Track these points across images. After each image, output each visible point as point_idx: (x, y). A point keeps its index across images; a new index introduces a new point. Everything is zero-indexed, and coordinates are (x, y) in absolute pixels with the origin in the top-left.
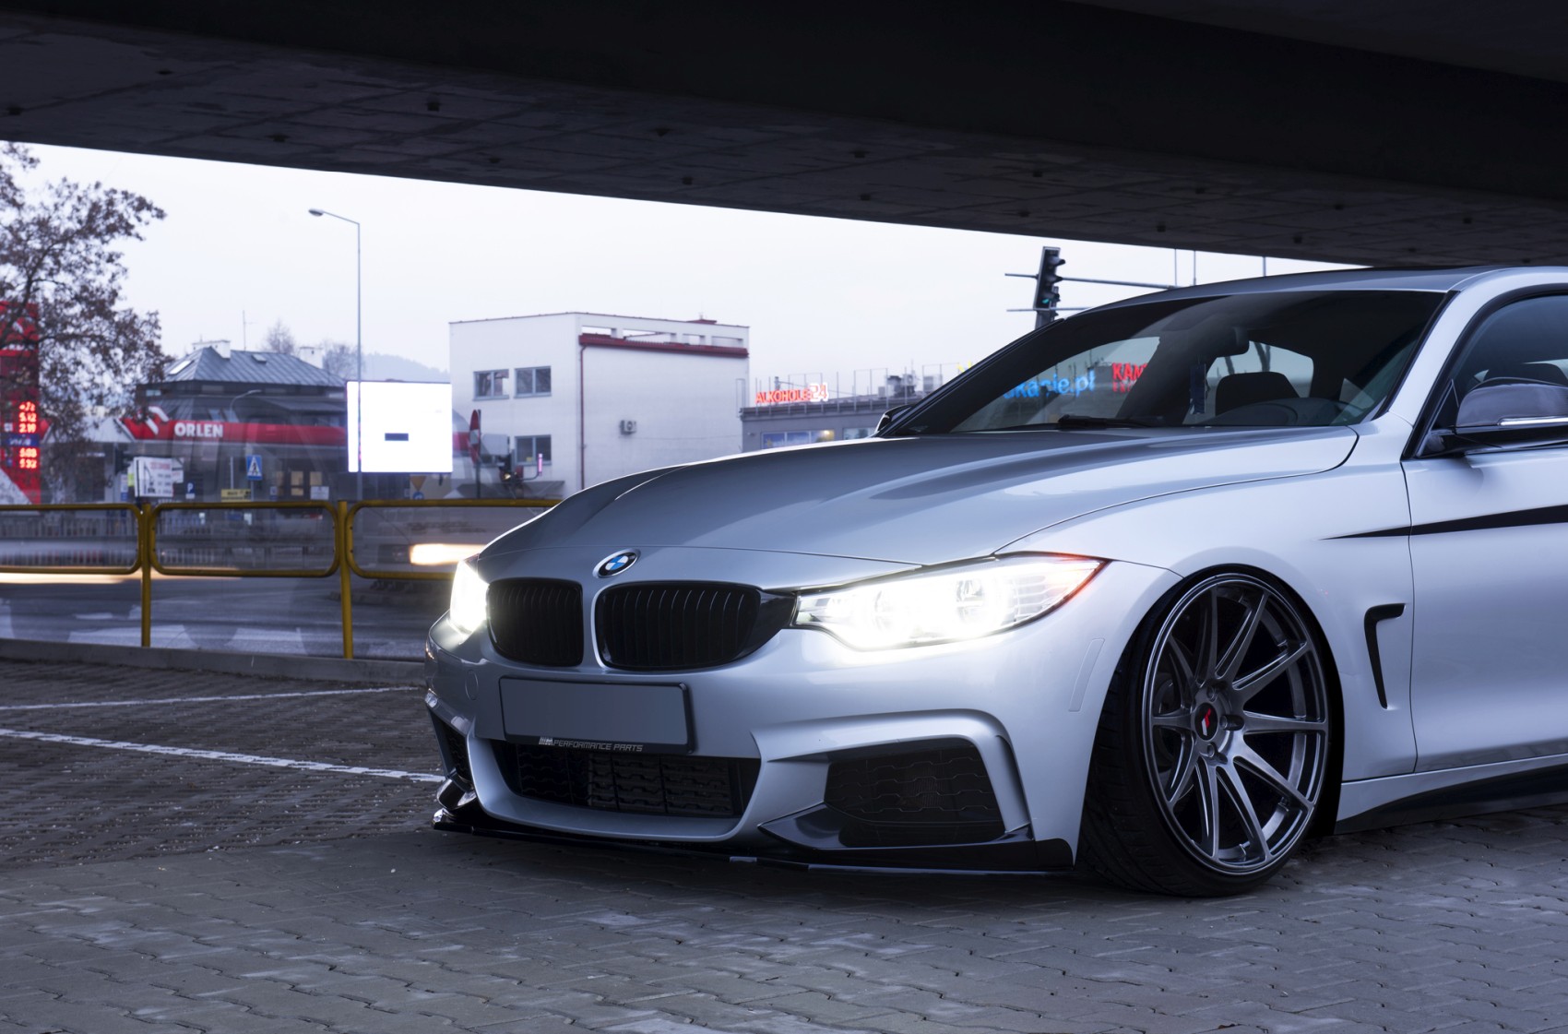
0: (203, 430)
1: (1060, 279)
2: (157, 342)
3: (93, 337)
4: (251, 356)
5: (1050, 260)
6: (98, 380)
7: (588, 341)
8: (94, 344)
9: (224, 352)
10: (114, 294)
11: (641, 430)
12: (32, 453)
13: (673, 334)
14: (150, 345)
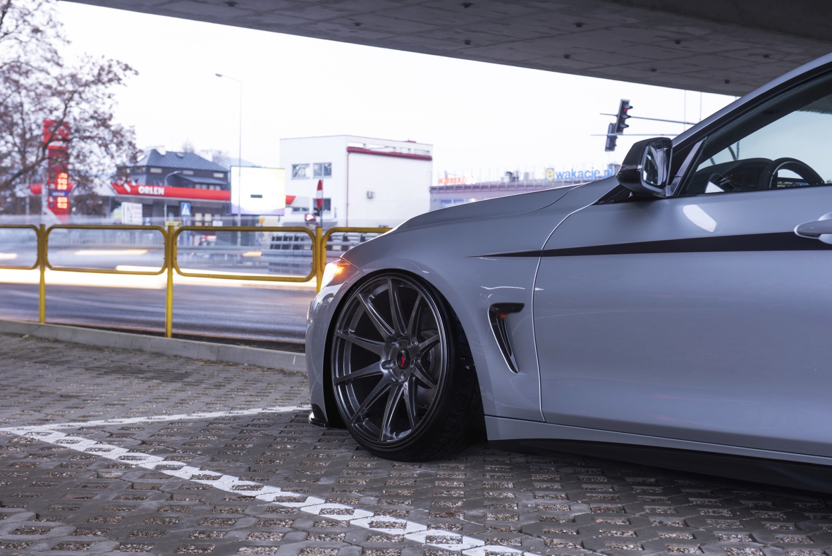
0: (153, 190)
1: (629, 117)
2: (134, 142)
3: (100, 138)
4: (176, 154)
5: (625, 106)
6: (102, 161)
7: (351, 150)
8: (100, 142)
9: (162, 152)
10: (111, 116)
11: (377, 196)
12: (65, 200)
13: (394, 148)
14: (130, 143)
